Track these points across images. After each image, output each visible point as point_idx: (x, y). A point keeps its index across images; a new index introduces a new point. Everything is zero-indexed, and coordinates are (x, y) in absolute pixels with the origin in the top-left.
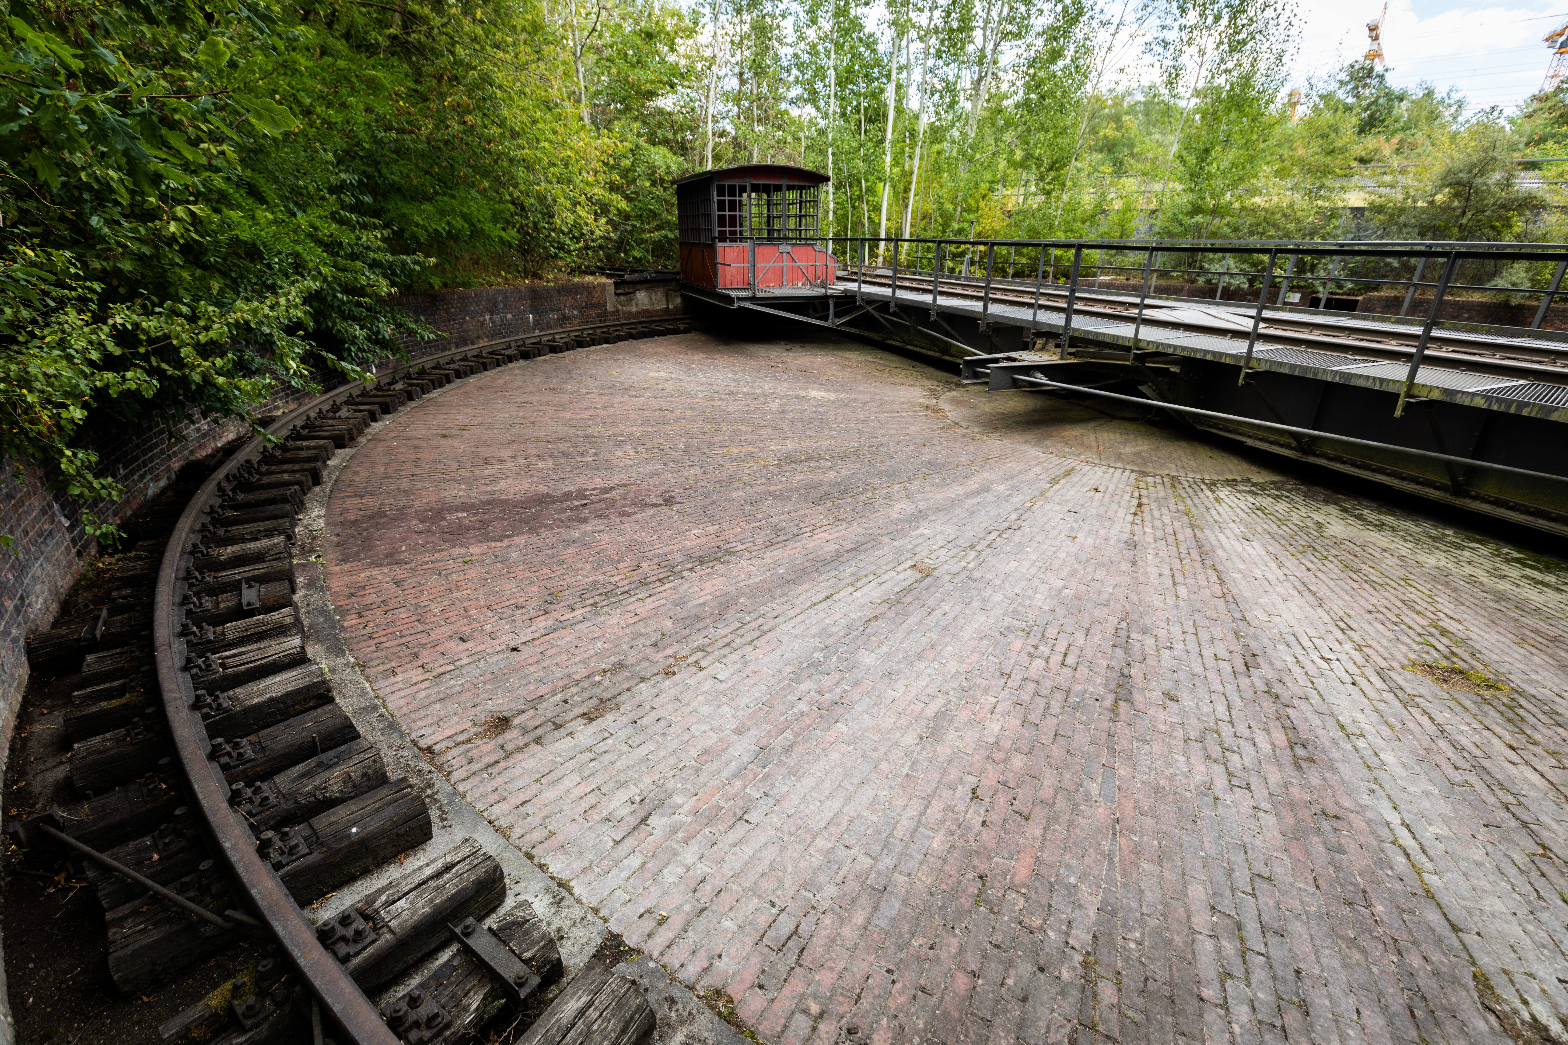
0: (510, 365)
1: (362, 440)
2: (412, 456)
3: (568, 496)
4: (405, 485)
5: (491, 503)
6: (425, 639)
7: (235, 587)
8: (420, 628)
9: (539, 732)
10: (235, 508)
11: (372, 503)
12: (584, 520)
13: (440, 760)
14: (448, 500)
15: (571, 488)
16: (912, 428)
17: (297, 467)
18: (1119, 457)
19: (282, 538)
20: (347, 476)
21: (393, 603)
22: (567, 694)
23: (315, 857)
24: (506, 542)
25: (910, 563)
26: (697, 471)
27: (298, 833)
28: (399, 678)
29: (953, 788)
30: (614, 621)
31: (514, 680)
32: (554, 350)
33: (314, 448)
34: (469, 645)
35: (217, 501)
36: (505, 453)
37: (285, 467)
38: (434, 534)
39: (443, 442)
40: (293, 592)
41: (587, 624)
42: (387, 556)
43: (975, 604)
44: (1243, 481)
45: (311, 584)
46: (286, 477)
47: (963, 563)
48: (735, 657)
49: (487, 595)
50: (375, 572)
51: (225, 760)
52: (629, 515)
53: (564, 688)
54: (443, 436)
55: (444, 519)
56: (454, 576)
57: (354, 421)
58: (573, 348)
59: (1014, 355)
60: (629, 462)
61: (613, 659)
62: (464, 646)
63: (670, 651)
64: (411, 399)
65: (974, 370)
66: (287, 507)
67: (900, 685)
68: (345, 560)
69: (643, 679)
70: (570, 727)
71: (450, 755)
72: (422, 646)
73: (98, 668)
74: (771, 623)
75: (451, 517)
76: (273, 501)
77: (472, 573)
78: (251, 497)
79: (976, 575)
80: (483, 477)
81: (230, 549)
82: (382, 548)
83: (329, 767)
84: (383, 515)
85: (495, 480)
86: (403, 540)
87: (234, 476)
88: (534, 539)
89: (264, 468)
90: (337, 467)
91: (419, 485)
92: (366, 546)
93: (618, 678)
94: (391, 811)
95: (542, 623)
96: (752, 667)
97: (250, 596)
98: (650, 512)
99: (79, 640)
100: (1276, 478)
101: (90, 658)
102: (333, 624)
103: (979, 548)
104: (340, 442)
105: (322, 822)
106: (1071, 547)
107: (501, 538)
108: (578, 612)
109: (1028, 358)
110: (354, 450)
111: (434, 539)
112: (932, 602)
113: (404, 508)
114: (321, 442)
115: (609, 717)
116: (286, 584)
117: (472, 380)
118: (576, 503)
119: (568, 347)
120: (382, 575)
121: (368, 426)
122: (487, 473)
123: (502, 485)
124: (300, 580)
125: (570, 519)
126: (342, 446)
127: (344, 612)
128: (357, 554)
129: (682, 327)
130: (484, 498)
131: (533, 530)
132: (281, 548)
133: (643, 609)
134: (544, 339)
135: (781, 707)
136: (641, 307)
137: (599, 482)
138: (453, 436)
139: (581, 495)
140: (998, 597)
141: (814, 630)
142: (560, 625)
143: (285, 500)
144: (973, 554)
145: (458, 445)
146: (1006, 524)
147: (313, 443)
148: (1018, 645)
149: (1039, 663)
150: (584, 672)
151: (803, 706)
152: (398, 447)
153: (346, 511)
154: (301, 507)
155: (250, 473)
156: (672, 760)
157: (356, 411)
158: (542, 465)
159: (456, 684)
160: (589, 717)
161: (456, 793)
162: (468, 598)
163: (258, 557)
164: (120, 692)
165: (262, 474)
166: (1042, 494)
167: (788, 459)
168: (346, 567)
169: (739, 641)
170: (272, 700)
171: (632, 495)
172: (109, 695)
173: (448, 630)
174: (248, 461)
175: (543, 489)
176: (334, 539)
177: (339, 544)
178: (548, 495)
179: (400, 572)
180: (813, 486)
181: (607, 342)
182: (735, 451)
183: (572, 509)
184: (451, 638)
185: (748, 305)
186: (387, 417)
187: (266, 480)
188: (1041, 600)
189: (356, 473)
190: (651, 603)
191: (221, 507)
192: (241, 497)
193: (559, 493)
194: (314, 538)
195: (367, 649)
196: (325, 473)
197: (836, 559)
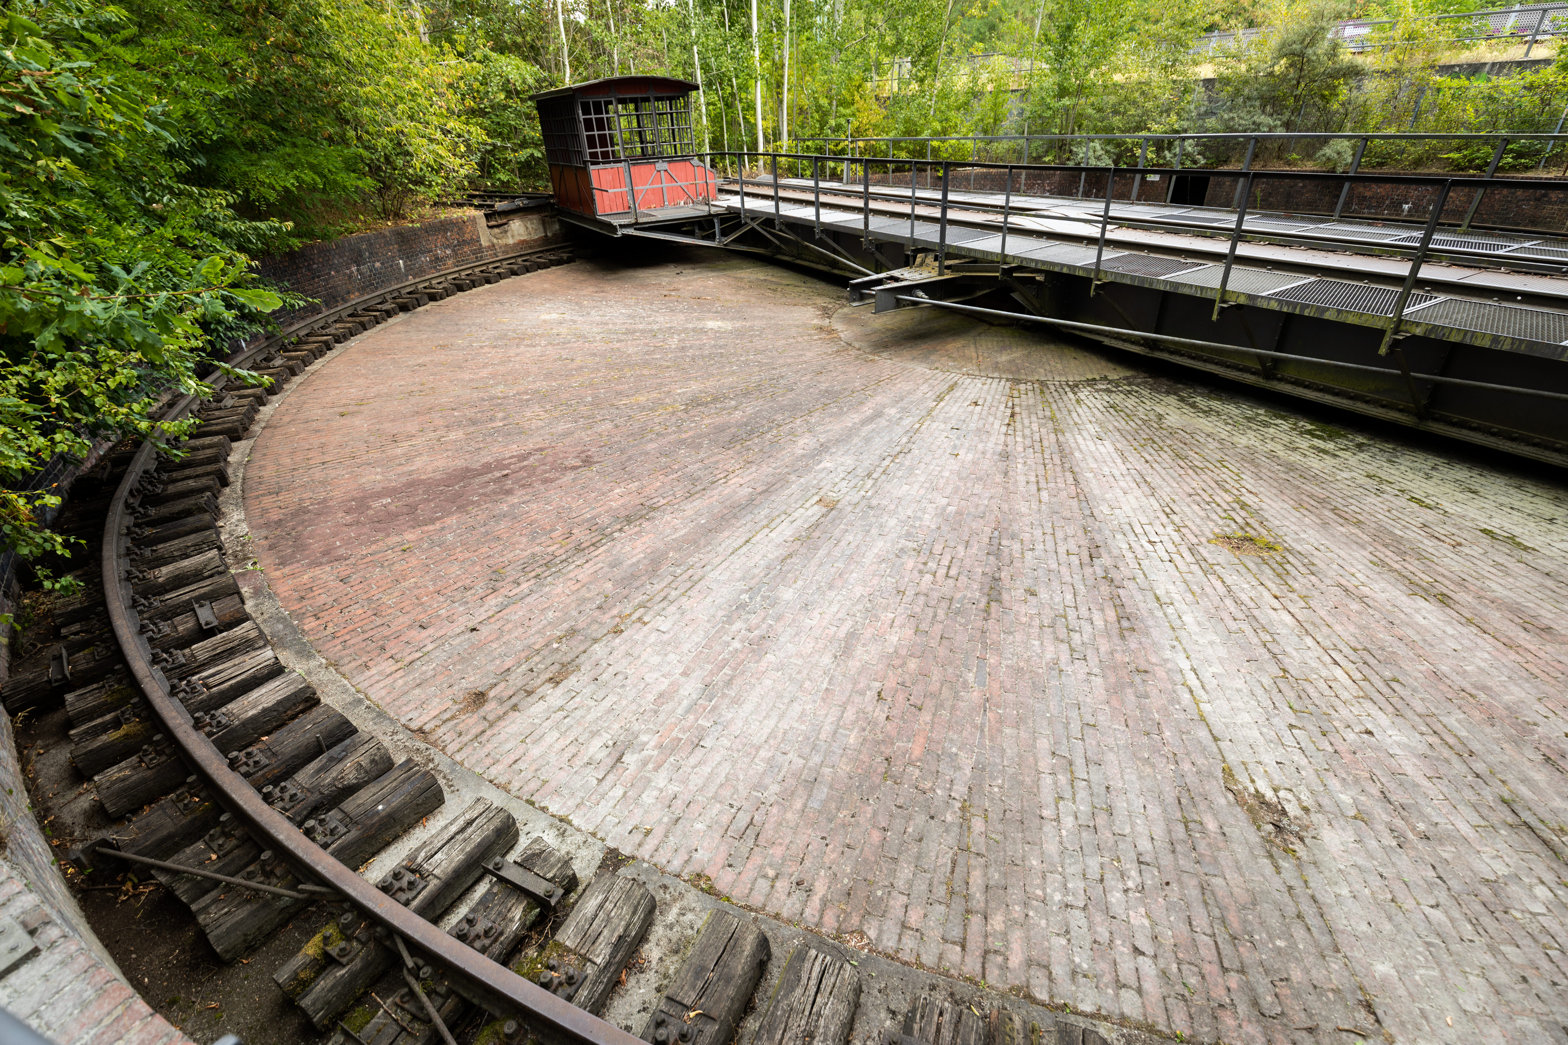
0: (391, 321)
1: (256, 428)
2: (315, 441)
3: (487, 468)
4: (318, 474)
5: (411, 484)
6: (386, 632)
7: (188, 608)
8: (379, 621)
9: (514, 700)
10: (152, 524)
11: (290, 499)
12: (509, 492)
13: (432, 738)
14: (368, 486)
15: (489, 459)
16: (809, 354)
17: (200, 470)
18: (996, 367)
19: (215, 552)
20: (253, 473)
21: (345, 601)
22: (532, 663)
23: (354, 834)
24: (438, 525)
25: (816, 498)
26: (608, 426)
27: (333, 817)
28: (374, 671)
29: (862, 693)
30: (559, 590)
31: (480, 659)
32: (433, 298)
33: (210, 446)
34: (430, 631)
35: (129, 520)
36: (412, 427)
37: (187, 472)
38: (364, 524)
39: (343, 421)
40: (243, 603)
41: (535, 596)
42: (325, 554)
43: (874, 531)
44: (1101, 379)
45: (257, 592)
46: (192, 483)
47: (862, 493)
48: (672, 609)
49: (434, 580)
50: (317, 571)
51: (244, 769)
52: (552, 481)
53: (527, 659)
54: (342, 415)
55: (369, 508)
56: (397, 566)
57: (243, 410)
58: (453, 294)
59: (896, 273)
60: (540, 423)
61: (565, 626)
62: (425, 633)
63: (615, 612)
64: (294, 374)
65: (860, 293)
66: (207, 517)
67: (816, 614)
68: (283, 563)
69: (596, 641)
70: (540, 691)
71: (440, 732)
72: (386, 638)
73: (82, 705)
74: (700, 572)
75: (376, 505)
76: (188, 513)
77: (413, 561)
78: (165, 510)
79: (874, 502)
80: (396, 457)
81: (165, 570)
82: (316, 546)
83: (340, 760)
84: (306, 511)
85: (409, 459)
86: (335, 535)
87: (138, 490)
88: (465, 517)
89: (165, 476)
90: (240, 464)
91: (333, 474)
92: (299, 546)
93: (573, 643)
94: (407, 787)
95: (493, 601)
96: (689, 616)
97: (206, 615)
98: (570, 475)
99: (49, 681)
100: (1129, 373)
101: (70, 697)
102: (294, 630)
103: (875, 476)
104: (235, 435)
105: (351, 805)
106: (953, 465)
107: (432, 521)
108: (525, 586)
109: (910, 276)
110: (251, 442)
111: (365, 530)
112: (837, 533)
113: (325, 500)
114: (216, 439)
115: (573, 679)
116: (236, 598)
117: (354, 343)
118: (498, 474)
119: (448, 293)
120: (326, 574)
121: (257, 411)
122: (399, 451)
123: (418, 463)
124: (245, 590)
125: (494, 492)
126: (238, 439)
127: (301, 616)
128: (293, 555)
129: (565, 256)
130: (404, 479)
131: (461, 509)
132: (217, 562)
133: (583, 576)
134: (421, 286)
135: (718, 648)
136: (518, 238)
137: (514, 449)
138: (353, 414)
139: (500, 465)
140: (893, 522)
141: (738, 574)
142: (511, 601)
143: (202, 510)
144: (870, 482)
145: (360, 423)
146: (898, 449)
147: (207, 440)
148: (910, 564)
149: (928, 577)
150: (540, 642)
151: (736, 644)
152: (298, 433)
153: (265, 511)
154: (218, 513)
155: (150, 483)
156: (634, 707)
157: (241, 397)
158: (452, 436)
159: (429, 669)
160: (555, 681)
161: (456, 763)
162: (416, 586)
163: (197, 576)
164: (116, 724)
165: (166, 483)
166: (929, 413)
167: (695, 402)
168: (287, 570)
169: (674, 593)
170: (265, 711)
171: (550, 459)
172: (104, 728)
173: (405, 620)
174: (146, 472)
175: (460, 463)
176: (263, 542)
177: (271, 548)
178: (467, 469)
179: (342, 569)
180: (720, 429)
181: (488, 282)
182: (642, 399)
183: (494, 481)
184: (410, 627)
185: (631, 232)
186: (274, 398)
187: (172, 489)
188: (929, 520)
189: (261, 468)
190: (589, 569)
191: (135, 525)
192: (152, 511)
193: (476, 466)
194: (243, 545)
195: (334, 649)
196: (230, 471)
197: (751, 503)
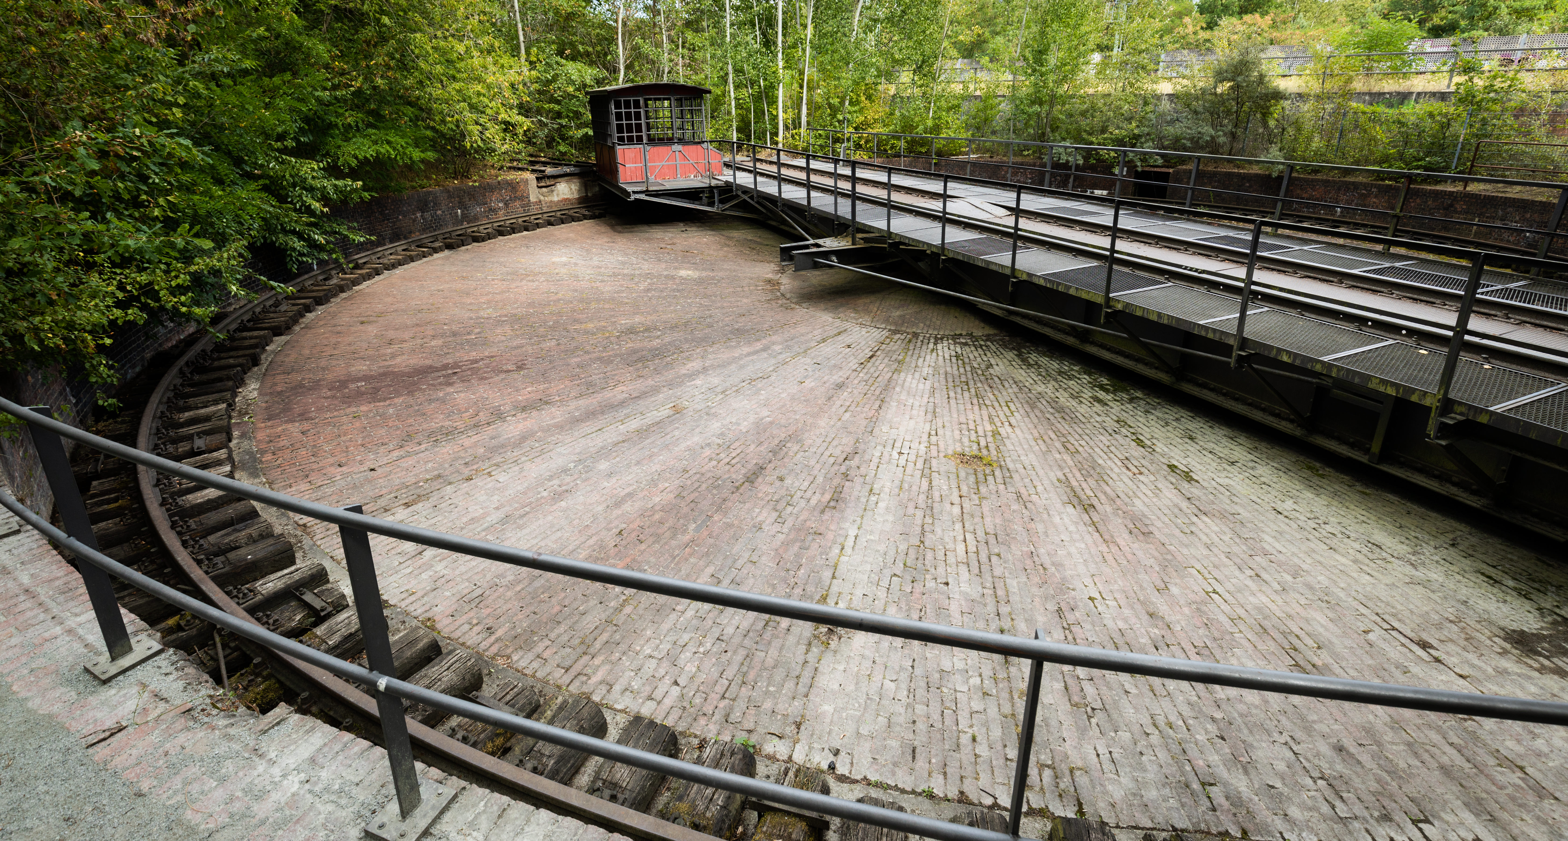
0: (436, 256)
1: (297, 328)
2: (333, 340)
3: (445, 367)
4: (323, 363)
5: (385, 374)
6: (315, 466)
7: (190, 438)
8: (313, 459)
10: (193, 384)
11: (297, 377)
12: (451, 384)
13: (309, 530)
14: (353, 373)
15: (451, 361)
16: (745, 300)
17: (241, 353)
19: (224, 405)
20: (279, 358)
21: (298, 445)
22: (398, 494)
23: (229, 569)
24: (388, 402)
25: (672, 404)
26: (554, 343)
27: (219, 560)
28: (294, 489)
29: (609, 529)
30: (445, 450)
31: (367, 487)
32: (476, 240)
33: (256, 337)
34: (344, 469)
35: (178, 381)
36: (408, 334)
37: (231, 354)
38: (337, 398)
39: (361, 327)
40: (230, 439)
41: (427, 453)
42: (300, 415)
43: (698, 430)
44: (966, 335)
45: (243, 436)
46: (231, 361)
47: (709, 403)
48: (517, 468)
49: (364, 438)
50: (290, 426)
52: (486, 378)
53: (397, 490)
54: (362, 323)
55: (347, 387)
56: (344, 427)
57: (290, 314)
58: (495, 237)
60: (503, 338)
61: (436, 473)
62: (340, 469)
63: (475, 467)
64: (343, 291)
66: (231, 383)
67: (614, 479)
68: (270, 418)
69: (450, 483)
70: (393, 511)
71: (316, 527)
72: (313, 470)
73: (100, 488)
74: (551, 447)
75: (352, 386)
76: (220, 380)
77: (358, 424)
78: (204, 377)
79: (713, 410)
80: (385, 355)
81: (187, 414)
82: (297, 409)
83: (239, 531)
84: (301, 386)
85: (393, 356)
86: (314, 403)
87: (193, 363)
88: (410, 400)
89: (215, 355)
90: (273, 352)
91: (334, 363)
92: (287, 409)
93: (435, 483)
94: (272, 548)
95: (396, 454)
96: (524, 474)
97: (199, 443)
98: (503, 376)
99: (86, 473)
101: (95, 483)
102: (255, 460)
103: (728, 392)
104: (278, 331)
105: (232, 555)
106: (795, 389)
107: (385, 400)
108: (423, 447)
109: (830, 243)
110: (288, 337)
111: (336, 402)
112: (670, 428)
113: (319, 380)
114: (262, 333)
115: (420, 505)
116: (224, 435)
117: (399, 271)
118: (450, 372)
119: (489, 237)
120: (294, 428)
121: (303, 316)
122: (389, 351)
123: (398, 360)
124: (236, 433)
125: (440, 384)
126: (279, 334)
127: (263, 452)
128: (278, 415)
130: (381, 370)
131: (411, 393)
132: (223, 412)
133: (467, 442)
134: (469, 230)
135: (531, 494)
136: (561, 197)
137: (474, 355)
138: (369, 322)
139: (456, 365)
140: (716, 424)
141: (577, 451)
142: (409, 454)
143: (229, 378)
144: (721, 396)
145: (372, 330)
146: (761, 375)
147: (256, 333)
148: (708, 453)
149: (713, 463)
150: (413, 480)
151: (545, 494)
152: (324, 333)
153: (275, 384)
154: (241, 383)
155: (204, 359)
156: (449, 525)
157: (294, 305)
158: (433, 343)
159: (329, 491)
160: (407, 505)
161: (315, 544)
162: (351, 440)
163: (205, 419)
164: (115, 500)
165: (214, 360)
166: (805, 351)
167: (631, 331)
168: (269, 424)
169: (524, 459)
170: (209, 500)
171: (494, 364)
172: (108, 502)
173: (331, 460)
174: (203, 351)
175: (428, 362)
176: (264, 405)
177: (266, 409)
178: (431, 367)
179: (306, 425)
180: (634, 351)
181: (527, 229)
182: (590, 326)
183: (444, 376)
184: (332, 465)
185: (642, 197)
186: (320, 307)
187: (216, 364)
188: (745, 425)
189: (287, 355)
190: (475, 438)
191: (182, 384)
192: (197, 377)
193: (439, 365)
194: (249, 405)
195: (276, 473)
196: (263, 357)
197: (622, 404)
